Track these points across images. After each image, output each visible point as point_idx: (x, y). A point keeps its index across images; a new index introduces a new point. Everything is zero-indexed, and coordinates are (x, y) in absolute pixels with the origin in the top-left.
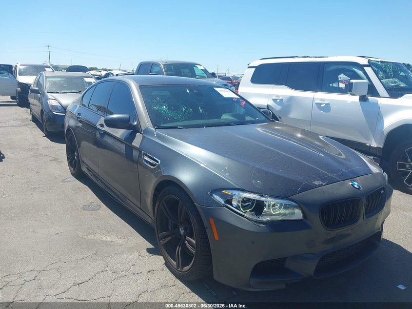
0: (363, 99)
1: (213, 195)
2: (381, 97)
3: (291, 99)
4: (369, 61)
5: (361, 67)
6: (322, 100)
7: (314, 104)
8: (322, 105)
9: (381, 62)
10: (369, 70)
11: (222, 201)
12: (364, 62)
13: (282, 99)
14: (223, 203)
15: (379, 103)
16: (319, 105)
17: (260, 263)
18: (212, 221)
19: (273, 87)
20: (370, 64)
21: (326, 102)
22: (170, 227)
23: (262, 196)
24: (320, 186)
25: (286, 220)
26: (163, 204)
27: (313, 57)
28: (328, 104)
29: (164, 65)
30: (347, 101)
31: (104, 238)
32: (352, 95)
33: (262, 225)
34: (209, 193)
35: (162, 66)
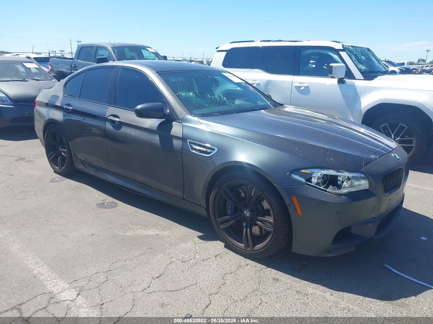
0: (341, 81)
1: (292, 175)
2: (356, 79)
3: (268, 83)
4: (343, 46)
5: (337, 51)
6: (301, 83)
7: (293, 88)
8: (301, 88)
9: (352, 46)
10: (343, 54)
11: (303, 180)
12: (338, 46)
13: (259, 84)
14: (304, 181)
15: (356, 85)
16: (298, 88)
17: (341, 230)
18: (295, 199)
19: (248, 71)
20: (344, 49)
21: (306, 85)
22: (229, 212)
23: (338, 171)
24: (376, 159)
25: (358, 191)
26: (224, 191)
27: (287, 41)
28: (308, 87)
29: (112, 48)
30: (326, 84)
31: (146, 233)
32: (332, 77)
33: (343, 197)
34: (288, 174)
35: (110, 48)
